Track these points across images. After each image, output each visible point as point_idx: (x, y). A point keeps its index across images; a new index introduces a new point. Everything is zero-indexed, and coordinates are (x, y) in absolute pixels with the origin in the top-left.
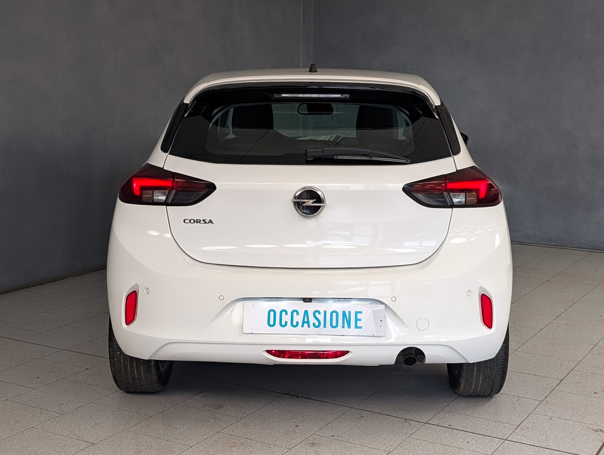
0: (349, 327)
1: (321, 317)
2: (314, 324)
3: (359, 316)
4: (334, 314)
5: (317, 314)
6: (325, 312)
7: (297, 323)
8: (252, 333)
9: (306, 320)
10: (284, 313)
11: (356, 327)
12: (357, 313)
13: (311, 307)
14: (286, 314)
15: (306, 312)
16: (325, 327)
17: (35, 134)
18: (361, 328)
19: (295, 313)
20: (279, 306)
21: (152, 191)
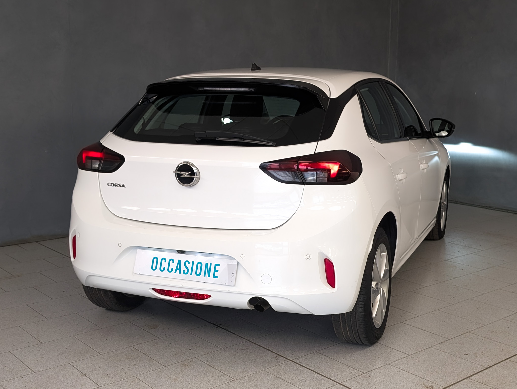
0: (209, 276)
1: (189, 266)
2: (184, 271)
3: (217, 268)
4: (199, 265)
5: (187, 263)
6: (193, 262)
7: (172, 269)
8: (140, 274)
9: (178, 268)
11: (214, 277)
12: (216, 265)
13: (183, 258)
14: (165, 261)
15: (179, 261)
16: (191, 274)
18: (217, 277)
19: (171, 261)
20: (160, 255)
21: (91, 161)
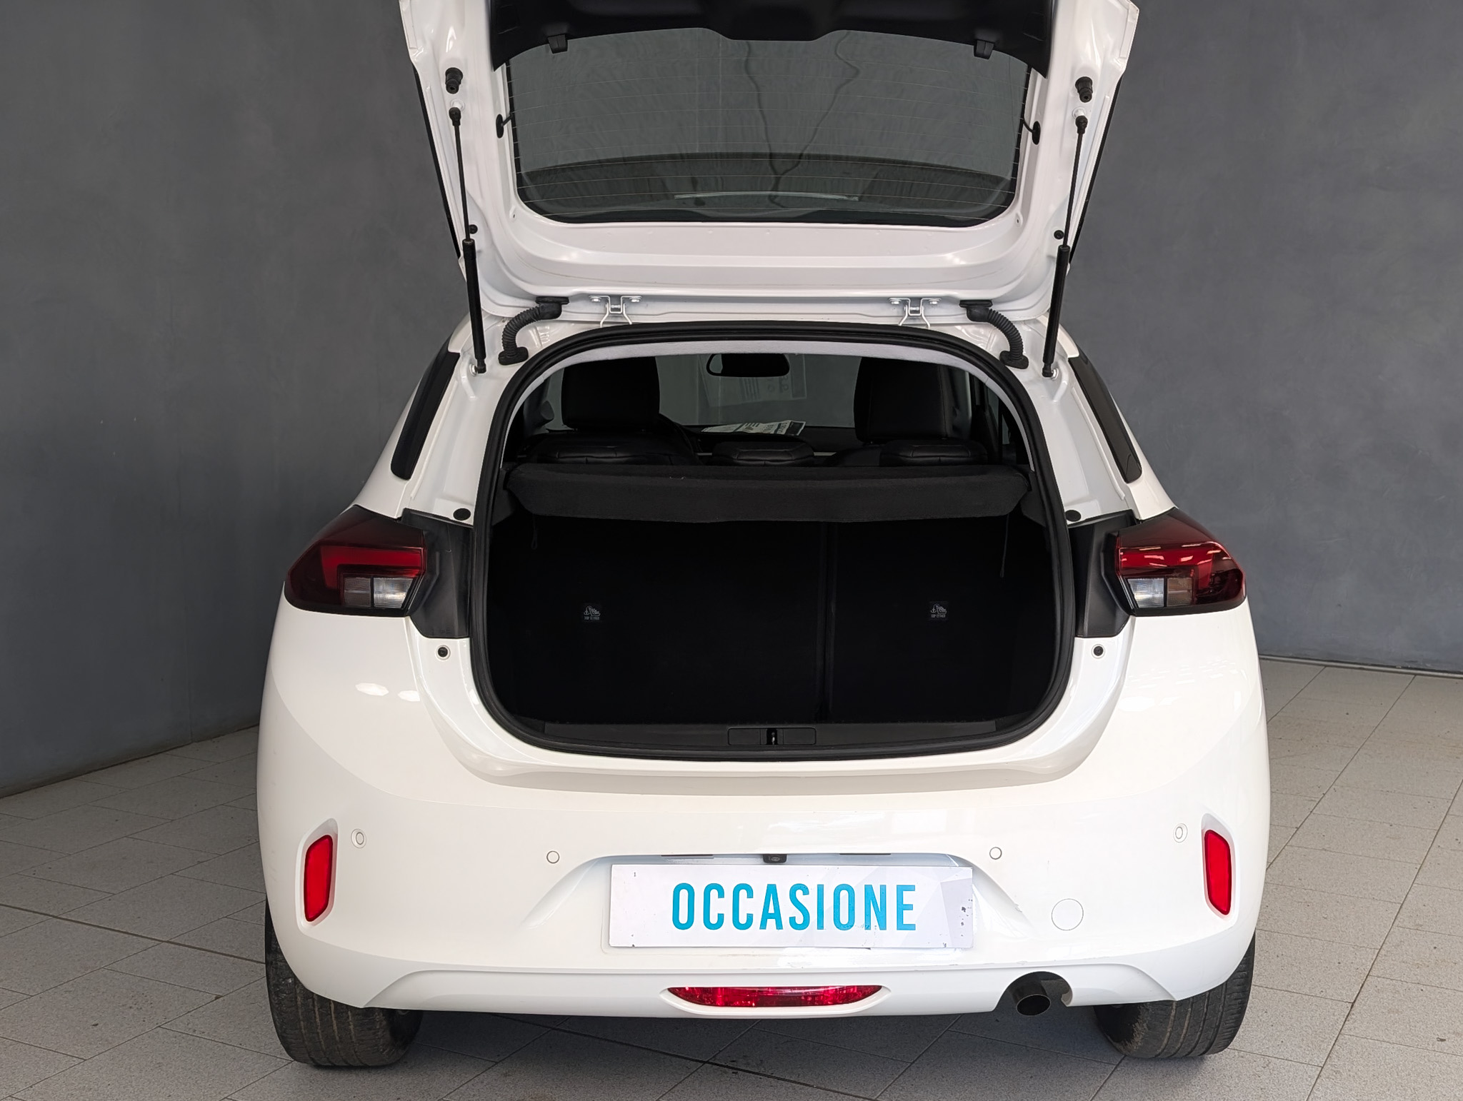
0: (883, 926)
1: (810, 902)
2: (792, 920)
3: (908, 897)
4: (844, 894)
5: (799, 893)
6: (820, 889)
7: (750, 917)
8: (633, 946)
9: (771, 910)
10: (714, 893)
11: (901, 926)
12: (901, 889)
13: (783, 877)
14: (721, 895)
15: (772, 890)
16: (820, 925)
17: (102, 422)
18: (911, 927)
19: (743, 893)
20: (698, 876)
21: (369, 579)
